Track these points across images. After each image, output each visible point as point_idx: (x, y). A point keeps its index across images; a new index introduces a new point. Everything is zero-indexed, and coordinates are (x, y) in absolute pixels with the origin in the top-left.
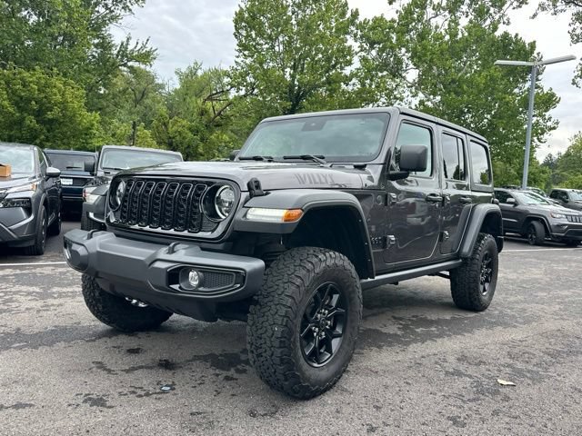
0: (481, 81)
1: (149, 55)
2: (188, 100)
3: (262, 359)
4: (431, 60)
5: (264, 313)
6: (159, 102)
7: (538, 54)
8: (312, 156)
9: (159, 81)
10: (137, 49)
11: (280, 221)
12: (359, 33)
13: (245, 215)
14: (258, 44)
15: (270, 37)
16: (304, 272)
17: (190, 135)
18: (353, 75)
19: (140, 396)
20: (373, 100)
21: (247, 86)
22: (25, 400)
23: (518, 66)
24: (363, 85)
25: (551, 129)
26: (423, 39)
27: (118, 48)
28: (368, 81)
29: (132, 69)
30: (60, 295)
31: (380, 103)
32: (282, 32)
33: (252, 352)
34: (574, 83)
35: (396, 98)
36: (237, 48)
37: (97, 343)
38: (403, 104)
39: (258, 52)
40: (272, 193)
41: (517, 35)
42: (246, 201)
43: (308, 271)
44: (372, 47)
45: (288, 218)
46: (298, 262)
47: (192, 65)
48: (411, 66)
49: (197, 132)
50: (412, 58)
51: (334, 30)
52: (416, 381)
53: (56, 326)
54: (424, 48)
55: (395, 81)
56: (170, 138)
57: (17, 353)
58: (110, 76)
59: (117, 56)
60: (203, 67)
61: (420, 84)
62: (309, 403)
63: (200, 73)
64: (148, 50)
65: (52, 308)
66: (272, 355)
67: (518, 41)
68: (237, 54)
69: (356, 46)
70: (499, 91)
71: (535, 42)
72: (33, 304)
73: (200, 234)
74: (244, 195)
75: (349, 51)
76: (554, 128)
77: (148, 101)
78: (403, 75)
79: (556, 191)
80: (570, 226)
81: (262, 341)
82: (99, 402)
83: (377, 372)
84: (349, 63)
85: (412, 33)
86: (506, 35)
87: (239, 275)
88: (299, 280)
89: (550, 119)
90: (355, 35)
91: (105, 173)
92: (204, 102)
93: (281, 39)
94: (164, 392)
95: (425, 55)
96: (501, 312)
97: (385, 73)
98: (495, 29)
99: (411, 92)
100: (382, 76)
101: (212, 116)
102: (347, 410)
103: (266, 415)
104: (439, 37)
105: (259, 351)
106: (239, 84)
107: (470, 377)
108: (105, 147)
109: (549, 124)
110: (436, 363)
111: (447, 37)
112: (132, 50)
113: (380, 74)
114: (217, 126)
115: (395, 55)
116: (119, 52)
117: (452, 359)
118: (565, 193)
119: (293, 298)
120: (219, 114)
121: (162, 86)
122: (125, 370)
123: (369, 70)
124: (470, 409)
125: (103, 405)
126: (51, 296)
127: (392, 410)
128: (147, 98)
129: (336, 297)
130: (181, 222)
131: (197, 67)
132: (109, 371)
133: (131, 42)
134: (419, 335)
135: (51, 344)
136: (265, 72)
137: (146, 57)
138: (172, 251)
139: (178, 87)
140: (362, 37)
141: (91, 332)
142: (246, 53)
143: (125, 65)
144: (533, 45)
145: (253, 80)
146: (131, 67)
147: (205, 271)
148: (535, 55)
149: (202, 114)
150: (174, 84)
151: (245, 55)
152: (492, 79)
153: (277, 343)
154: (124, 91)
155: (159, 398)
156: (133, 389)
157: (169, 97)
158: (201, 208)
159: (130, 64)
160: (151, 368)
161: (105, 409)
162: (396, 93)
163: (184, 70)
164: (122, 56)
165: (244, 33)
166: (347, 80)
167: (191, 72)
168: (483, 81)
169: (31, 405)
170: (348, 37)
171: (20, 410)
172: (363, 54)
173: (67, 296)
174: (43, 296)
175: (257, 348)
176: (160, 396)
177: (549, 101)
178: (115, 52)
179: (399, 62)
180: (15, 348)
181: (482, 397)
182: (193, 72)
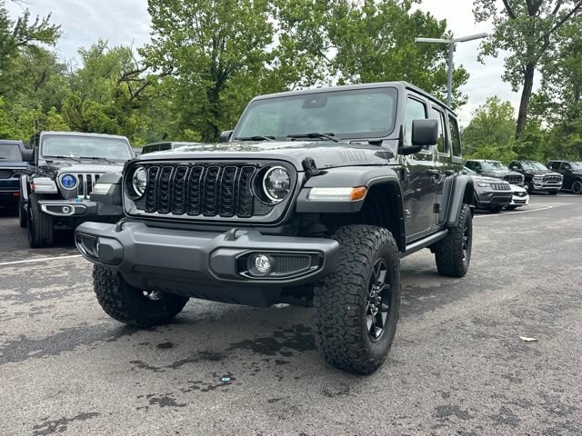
0: (398, 58)
1: (52, 33)
2: (95, 81)
3: (332, 339)
4: (352, 38)
5: (333, 293)
6: (63, 84)
7: (449, 32)
8: (321, 133)
9: (60, 61)
10: (38, 25)
11: (348, 199)
12: (278, 9)
13: (308, 196)
14: (173, 20)
15: (187, 14)
16: (367, 250)
17: (106, 118)
18: (275, 53)
19: (204, 390)
20: (295, 79)
21: (164, 65)
22: (86, 410)
23: (431, 43)
24: (284, 63)
25: (461, 104)
26: (341, 17)
27: (15, 25)
28: (288, 59)
29: (34, 49)
30: (44, 296)
31: (302, 83)
32: (199, 7)
33: (321, 333)
34: (479, 60)
35: (316, 77)
36: (152, 24)
37: (119, 341)
38: (324, 82)
39: (174, 29)
40: (330, 171)
41: (428, 13)
42: (304, 182)
43: (370, 248)
44: (292, 25)
45: (356, 196)
46: (357, 241)
47: (97, 43)
48: (331, 44)
49: (114, 115)
50: (331, 36)
51: (252, 7)
52: (454, 347)
53: (62, 329)
54: (344, 26)
55: (314, 60)
56: (84, 122)
57: (39, 361)
58: (8, 56)
59: (15, 33)
60: (108, 45)
61: (340, 62)
62: (372, 377)
63: (105, 52)
64: (50, 27)
65: (44, 310)
66: (345, 334)
67: (430, 20)
68: (152, 30)
69: (276, 23)
70: (415, 68)
71: (445, 20)
72: (19, 308)
73: (254, 219)
74: (301, 176)
75: (270, 29)
76: (464, 103)
77: (50, 84)
78: (324, 53)
79: (469, 162)
80: (495, 194)
81: (334, 321)
82: (166, 401)
83: (412, 342)
84: (269, 41)
85: (330, 11)
86: (418, 13)
87: (317, 257)
88: (365, 258)
89: (460, 94)
90: (274, 13)
91: (47, 162)
92: (119, 82)
93: (198, 15)
94: (226, 383)
95: (345, 33)
96: (479, 276)
97: (305, 51)
98: (408, 7)
99: (330, 71)
100: (303, 55)
101: (129, 97)
102: (411, 380)
103: (340, 393)
104: (356, 16)
105: (329, 331)
106: (155, 62)
107: (495, 337)
108: (43, 133)
109: (459, 99)
110: (458, 327)
111: (364, 15)
112: (32, 28)
113: (300, 53)
114: (135, 107)
115: (314, 32)
116: (16, 29)
117: (468, 322)
118: (477, 164)
119: (362, 276)
120: (136, 95)
121: (63, 67)
122: (170, 366)
123: (288, 48)
124: (515, 366)
125: (173, 404)
126: (33, 297)
127: (451, 375)
128: (49, 80)
129: (383, 273)
130: (228, 207)
131: (102, 45)
132: (155, 369)
133: (29, 18)
134: (424, 304)
135: (71, 348)
136: (185, 50)
137: (48, 35)
138: (234, 238)
139: (82, 67)
140: (281, 14)
141: (106, 332)
142: (162, 29)
143: (24, 44)
144: (444, 23)
145: (171, 59)
146: (33, 47)
147: (275, 255)
148: (446, 32)
149: (118, 96)
150: (76, 64)
151: (161, 32)
152: (409, 57)
153: (351, 322)
154: (26, 74)
155: (227, 390)
156: (192, 385)
157: (73, 78)
158: (252, 191)
159: (29, 43)
160: (196, 361)
161: (178, 408)
162: (315, 71)
163: (88, 49)
164: (21, 34)
165: (158, 9)
166: (269, 58)
167: (96, 51)
168: (401, 59)
169: (96, 414)
170: (267, 13)
171: (88, 420)
172: (284, 31)
173: (51, 297)
174: (26, 298)
175: (327, 328)
176: (225, 388)
177: (461, 77)
178: (12, 30)
179: (319, 40)
180: (33, 356)
181: (518, 354)
182: (97, 52)
